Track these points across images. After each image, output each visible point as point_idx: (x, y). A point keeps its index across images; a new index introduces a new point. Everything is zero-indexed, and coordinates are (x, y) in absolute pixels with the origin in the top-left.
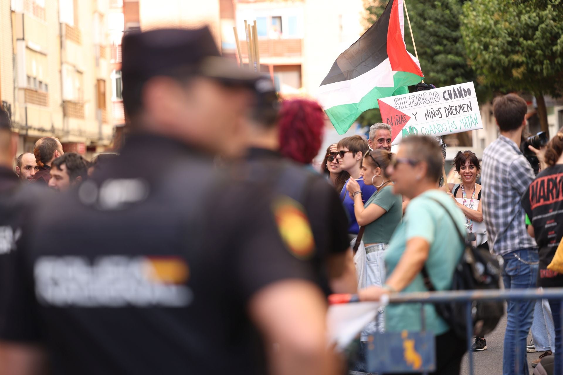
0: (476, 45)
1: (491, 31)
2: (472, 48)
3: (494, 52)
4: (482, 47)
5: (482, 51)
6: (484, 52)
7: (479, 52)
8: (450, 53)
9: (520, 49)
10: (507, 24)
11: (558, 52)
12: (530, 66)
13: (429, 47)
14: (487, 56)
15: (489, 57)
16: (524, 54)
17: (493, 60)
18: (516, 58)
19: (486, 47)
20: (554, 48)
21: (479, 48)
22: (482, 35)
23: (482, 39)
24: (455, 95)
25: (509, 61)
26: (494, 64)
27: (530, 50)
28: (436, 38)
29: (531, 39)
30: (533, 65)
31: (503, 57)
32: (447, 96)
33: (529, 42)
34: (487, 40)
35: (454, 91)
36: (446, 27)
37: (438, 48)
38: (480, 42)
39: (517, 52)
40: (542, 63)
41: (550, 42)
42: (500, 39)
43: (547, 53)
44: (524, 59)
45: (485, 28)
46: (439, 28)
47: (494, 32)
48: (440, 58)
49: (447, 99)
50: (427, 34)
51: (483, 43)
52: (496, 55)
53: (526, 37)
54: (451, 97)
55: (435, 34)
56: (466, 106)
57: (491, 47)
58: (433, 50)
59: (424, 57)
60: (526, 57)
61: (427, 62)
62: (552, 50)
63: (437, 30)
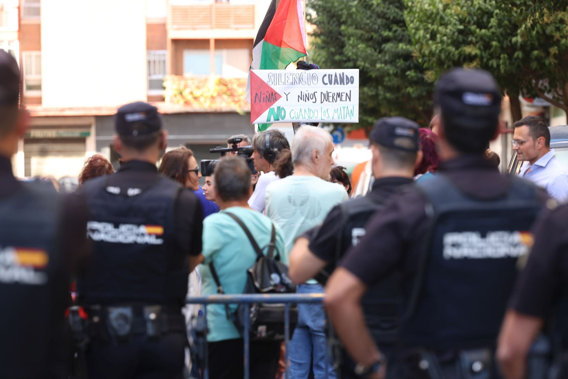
0: (421, 33)
1: (438, 17)
2: (417, 37)
3: (442, 42)
4: (428, 36)
5: (428, 40)
6: (430, 42)
7: (424, 42)
8: (400, 41)
9: (474, 39)
10: (459, 8)
11: (519, 44)
12: (485, 60)
13: (376, 31)
14: (433, 48)
15: (436, 48)
16: (478, 45)
17: (440, 51)
18: (469, 50)
19: (433, 36)
20: (514, 39)
21: (424, 37)
22: (430, 21)
23: (429, 26)
24: (336, 81)
25: (460, 54)
26: (443, 56)
27: (484, 41)
28: (384, 21)
29: (486, 27)
30: (488, 60)
31: (452, 49)
32: (326, 80)
33: (483, 31)
34: (435, 27)
35: (336, 76)
36: (397, 7)
37: (386, 33)
38: (426, 29)
39: (470, 43)
40: (499, 58)
41: (509, 31)
42: (450, 27)
43: (505, 46)
44: (478, 52)
45: (432, 13)
46: (388, 9)
47: (442, 18)
48: (388, 46)
49: (326, 84)
50: (374, 16)
51: (430, 31)
52: (445, 46)
53: (481, 25)
54: (331, 83)
55: (382, 16)
56: (344, 95)
57: (438, 36)
58: (381, 35)
59: (371, 43)
60: (479, 49)
61: (373, 50)
62: (511, 41)
63: (385, 10)
